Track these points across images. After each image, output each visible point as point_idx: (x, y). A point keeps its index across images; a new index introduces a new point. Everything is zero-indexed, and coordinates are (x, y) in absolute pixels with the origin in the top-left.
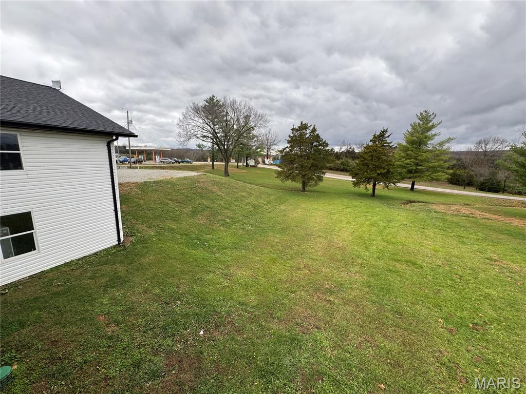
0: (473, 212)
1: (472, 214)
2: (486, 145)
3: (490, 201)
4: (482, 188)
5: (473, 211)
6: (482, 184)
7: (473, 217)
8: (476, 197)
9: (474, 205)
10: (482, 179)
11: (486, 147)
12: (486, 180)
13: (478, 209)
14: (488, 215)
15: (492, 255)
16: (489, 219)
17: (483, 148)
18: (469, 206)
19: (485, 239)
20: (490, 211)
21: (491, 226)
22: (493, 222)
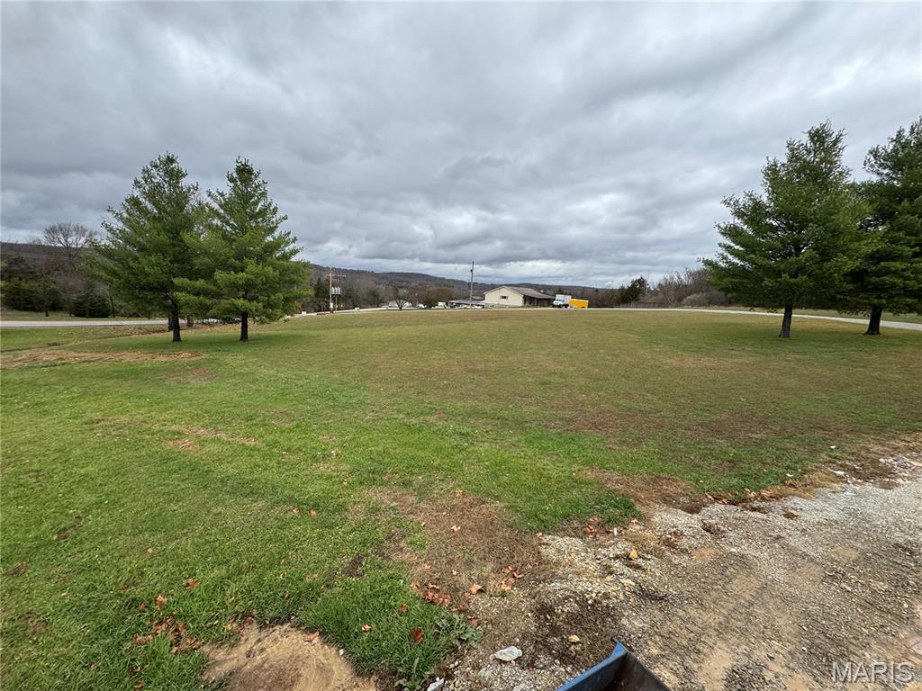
0: (64, 356)
1: (62, 359)
2: (66, 236)
3: (94, 333)
4: (80, 311)
5: (63, 353)
6: (78, 305)
7: (64, 364)
8: (70, 328)
9: (68, 342)
10: (74, 297)
11: (66, 241)
12: (81, 298)
13: (73, 349)
14: (88, 356)
15: (93, 415)
16: (90, 362)
17: (63, 241)
18: (58, 347)
19: (83, 395)
20: (92, 348)
21: (94, 371)
22: (96, 364)
